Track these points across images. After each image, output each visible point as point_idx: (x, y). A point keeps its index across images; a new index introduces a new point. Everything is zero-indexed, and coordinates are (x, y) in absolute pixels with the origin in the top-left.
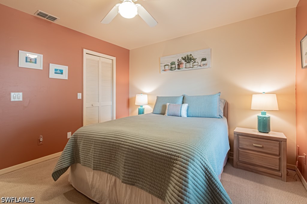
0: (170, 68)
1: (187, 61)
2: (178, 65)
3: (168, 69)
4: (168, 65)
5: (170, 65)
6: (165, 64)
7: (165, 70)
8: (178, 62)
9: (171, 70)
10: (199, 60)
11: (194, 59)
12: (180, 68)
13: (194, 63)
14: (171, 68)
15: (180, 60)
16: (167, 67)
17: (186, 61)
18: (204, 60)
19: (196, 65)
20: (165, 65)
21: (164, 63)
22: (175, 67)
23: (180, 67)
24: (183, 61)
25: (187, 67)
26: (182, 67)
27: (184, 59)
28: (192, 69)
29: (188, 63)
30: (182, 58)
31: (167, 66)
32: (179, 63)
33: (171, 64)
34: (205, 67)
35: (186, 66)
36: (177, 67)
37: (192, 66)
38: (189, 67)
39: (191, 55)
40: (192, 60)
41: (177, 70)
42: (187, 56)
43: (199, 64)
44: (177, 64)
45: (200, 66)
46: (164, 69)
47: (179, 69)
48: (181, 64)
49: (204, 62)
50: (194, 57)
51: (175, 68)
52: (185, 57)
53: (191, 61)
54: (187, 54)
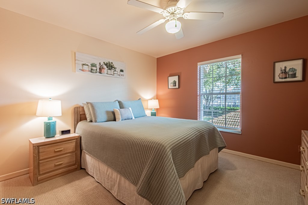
0: (90, 70)
1: (109, 68)
2: (100, 69)
3: (88, 69)
4: (87, 65)
5: (90, 66)
6: (84, 63)
7: (83, 70)
8: (99, 66)
9: (91, 72)
10: (118, 70)
11: (115, 68)
12: (102, 72)
13: (114, 71)
14: (92, 69)
15: (101, 64)
16: (85, 67)
17: (107, 67)
18: (122, 71)
19: (116, 74)
20: (84, 64)
21: (82, 61)
22: (97, 70)
23: (101, 71)
24: (105, 67)
25: (108, 73)
26: (103, 71)
27: (106, 65)
28: (113, 76)
29: (109, 69)
30: (104, 63)
31: (87, 66)
32: (101, 66)
33: (91, 65)
34: (121, 77)
35: (107, 72)
36: (98, 70)
37: (113, 74)
38: (110, 74)
39: (112, 63)
40: (113, 69)
41: (98, 73)
42: (109, 62)
43: (119, 74)
44: (98, 67)
45: (119, 75)
46: (81, 68)
47: (100, 73)
48: (103, 68)
49: (122, 73)
50: (115, 66)
51: (96, 71)
52: (107, 63)
53: (112, 68)
54: (109, 61)
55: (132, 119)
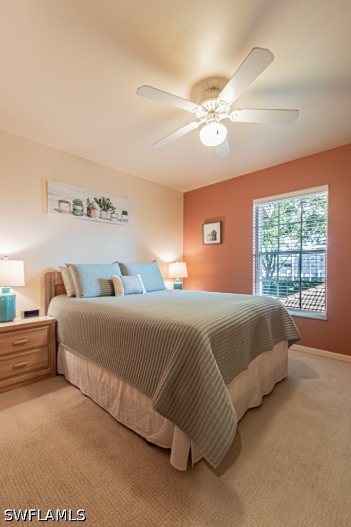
0: (72, 210)
1: (103, 208)
2: (88, 209)
3: (68, 210)
4: (67, 202)
5: (72, 203)
6: (62, 199)
7: (60, 211)
8: (87, 204)
9: (74, 213)
10: (118, 211)
11: (113, 208)
12: (92, 215)
13: (112, 213)
14: (74, 209)
15: (91, 202)
16: (64, 206)
17: (101, 207)
18: (125, 213)
19: (116, 218)
20: (61, 201)
21: (59, 196)
22: (83, 210)
23: (90, 213)
24: (97, 206)
25: (102, 217)
26: (94, 213)
27: (99, 202)
28: (109, 221)
29: (104, 210)
30: (95, 199)
31: (67, 204)
32: (90, 205)
33: (74, 202)
34: (123, 223)
35: (101, 215)
36: (85, 212)
37: (109, 218)
38: (106, 218)
39: (108, 199)
40: (110, 209)
41: (85, 217)
42: (104, 198)
43: (120, 218)
44: (85, 206)
45: (120, 220)
46: (57, 208)
47: (89, 215)
48: (93, 208)
49: (124, 217)
50: (114, 205)
51: (81, 212)
52: (100, 200)
53: (108, 209)
54: (103, 196)
55: (142, 293)
